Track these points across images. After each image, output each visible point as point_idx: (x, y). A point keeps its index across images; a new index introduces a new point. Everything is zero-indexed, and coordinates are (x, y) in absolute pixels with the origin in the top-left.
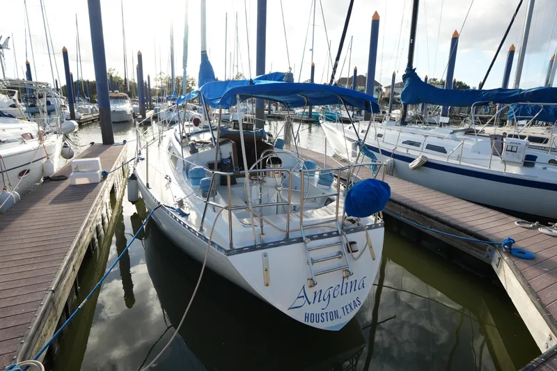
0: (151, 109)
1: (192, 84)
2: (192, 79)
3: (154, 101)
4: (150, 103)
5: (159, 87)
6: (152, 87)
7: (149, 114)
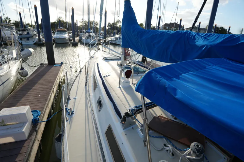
0: (77, 36)
1: (97, 24)
2: (96, 22)
3: (79, 32)
4: (77, 33)
5: (81, 25)
6: (78, 25)
7: (77, 39)
